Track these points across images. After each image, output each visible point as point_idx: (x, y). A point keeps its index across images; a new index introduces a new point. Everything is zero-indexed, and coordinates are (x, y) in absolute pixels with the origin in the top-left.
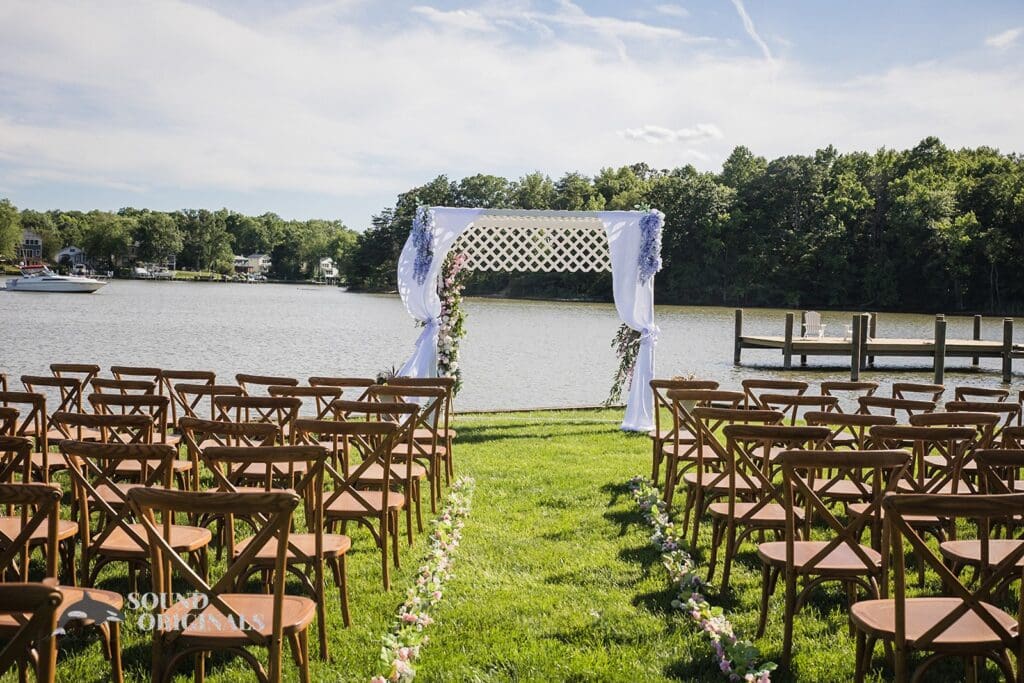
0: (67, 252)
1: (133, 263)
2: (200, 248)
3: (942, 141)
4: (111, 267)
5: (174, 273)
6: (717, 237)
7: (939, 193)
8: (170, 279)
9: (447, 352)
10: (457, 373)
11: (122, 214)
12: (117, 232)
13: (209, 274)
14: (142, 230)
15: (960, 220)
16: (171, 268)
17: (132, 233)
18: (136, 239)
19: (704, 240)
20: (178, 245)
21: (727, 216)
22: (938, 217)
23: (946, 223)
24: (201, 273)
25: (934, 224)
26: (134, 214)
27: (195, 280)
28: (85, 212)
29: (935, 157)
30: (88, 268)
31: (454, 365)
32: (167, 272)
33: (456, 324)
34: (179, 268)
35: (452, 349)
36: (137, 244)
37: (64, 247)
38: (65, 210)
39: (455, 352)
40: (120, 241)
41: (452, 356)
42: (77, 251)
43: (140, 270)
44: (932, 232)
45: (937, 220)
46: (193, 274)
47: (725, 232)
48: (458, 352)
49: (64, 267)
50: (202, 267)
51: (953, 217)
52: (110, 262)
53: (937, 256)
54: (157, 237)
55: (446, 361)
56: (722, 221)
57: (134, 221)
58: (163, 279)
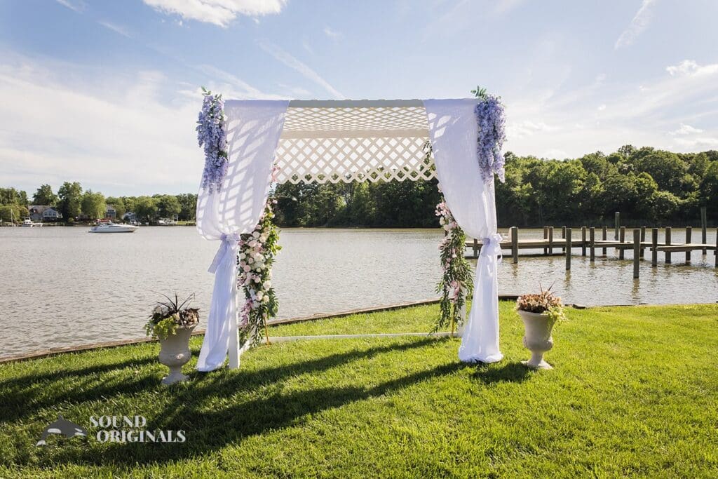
0: (127, 214)
1: (158, 219)
2: (188, 211)
3: (514, 153)
4: (148, 220)
5: (177, 222)
6: (418, 197)
7: (514, 175)
8: (175, 225)
9: (259, 270)
10: (270, 292)
11: (154, 197)
12: (150, 205)
13: (193, 222)
14: (161, 203)
15: (525, 187)
16: (176, 220)
17: (157, 205)
18: (159, 207)
19: (413, 199)
20: (179, 210)
21: (422, 188)
22: (515, 185)
23: (518, 188)
24: (189, 222)
25: (513, 189)
26: (159, 197)
27: (187, 225)
28: (137, 197)
29: (511, 159)
30: (137, 221)
31: (268, 284)
32: (173, 222)
33: (268, 240)
34: (179, 220)
35: (264, 266)
36: (160, 210)
37: (126, 212)
38: (128, 196)
39: (267, 270)
40: (151, 209)
41: (264, 274)
42: (132, 214)
43: (161, 222)
44: (512, 192)
45: (514, 187)
46: (186, 222)
47: (422, 195)
48: (270, 270)
49: (127, 220)
50: (190, 219)
51: (521, 186)
52: (147, 219)
53: (516, 203)
54: (168, 206)
55: (258, 280)
56: (421, 190)
57: (159, 200)
58: (171, 225)
